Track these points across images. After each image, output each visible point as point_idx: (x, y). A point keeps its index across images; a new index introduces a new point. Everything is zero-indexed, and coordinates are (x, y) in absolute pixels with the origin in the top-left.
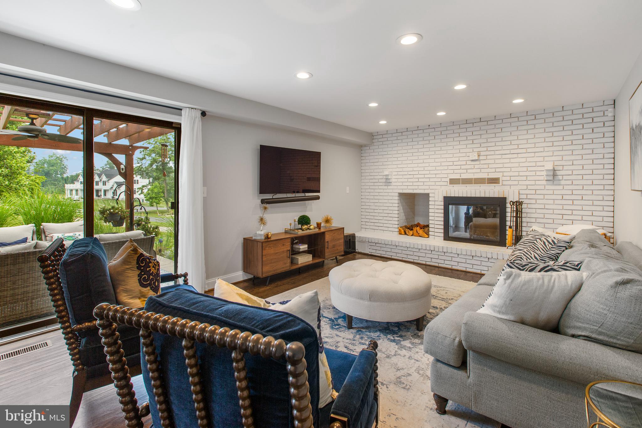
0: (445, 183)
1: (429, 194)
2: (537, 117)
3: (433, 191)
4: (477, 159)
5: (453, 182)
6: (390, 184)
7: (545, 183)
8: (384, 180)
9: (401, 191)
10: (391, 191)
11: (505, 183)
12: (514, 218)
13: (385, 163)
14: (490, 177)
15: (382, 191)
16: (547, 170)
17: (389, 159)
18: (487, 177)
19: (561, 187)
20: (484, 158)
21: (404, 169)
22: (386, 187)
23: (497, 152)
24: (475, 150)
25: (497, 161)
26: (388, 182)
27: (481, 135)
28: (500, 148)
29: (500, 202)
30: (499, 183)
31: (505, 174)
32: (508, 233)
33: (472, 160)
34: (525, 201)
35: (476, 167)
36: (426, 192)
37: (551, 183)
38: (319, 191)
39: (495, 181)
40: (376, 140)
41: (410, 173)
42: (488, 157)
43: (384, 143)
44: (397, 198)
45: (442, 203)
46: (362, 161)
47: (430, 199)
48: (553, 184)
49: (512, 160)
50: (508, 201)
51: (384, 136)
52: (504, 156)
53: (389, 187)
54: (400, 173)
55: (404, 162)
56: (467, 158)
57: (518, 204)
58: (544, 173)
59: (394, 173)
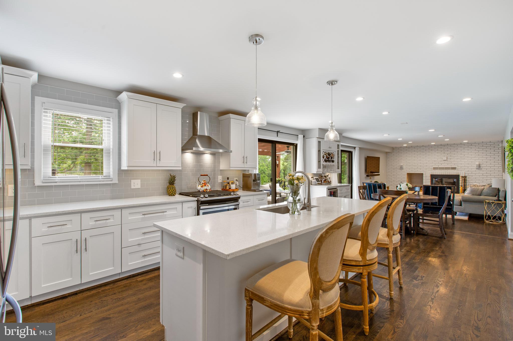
0: (431, 169)
1: (423, 174)
2: (472, 145)
3: (425, 172)
4: (446, 159)
5: (435, 168)
6: (402, 169)
7: (475, 169)
8: (400, 168)
9: (409, 172)
10: (403, 172)
11: (459, 169)
12: (463, 183)
13: (400, 160)
14: (452, 167)
15: (398, 172)
16: (477, 165)
17: (402, 159)
18: (450, 167)
19: (482, 171)
20: (450, 159)
21: (410, 163)
22: (401, 171)
23: (455, 157)
24: (445, 156)
25: (455, 161)
26: (401, 168)
27: (448, 150)
28: (456, 156)
29: (457, 177)
30: (456, 169)
31: (459, 166)
32: (460, 188)
33: (444, 160)
34: (468, 176)
35: (446, 163)
36: (422, 173)
37: (477, 169)
38: (379, 172)
39: (454, 168)
40: (395, 150)
41: (413, 165)
42: (451, 159)
43: (399, 152)
44: (406, 175)
45: (430, 177)
46: (387, 159)
47: (424, 175)
48: (479, 170)
49: (462, 161)
50: (460, 176)
51: (399, 149)
52: (458, 159)
53: (402, 171)
54: (408, 165)
55: (410, 160)
56: (441, 159)
57: (465, 178)
58: (475, 166)
59: (405, 165)
